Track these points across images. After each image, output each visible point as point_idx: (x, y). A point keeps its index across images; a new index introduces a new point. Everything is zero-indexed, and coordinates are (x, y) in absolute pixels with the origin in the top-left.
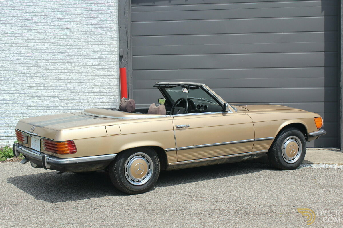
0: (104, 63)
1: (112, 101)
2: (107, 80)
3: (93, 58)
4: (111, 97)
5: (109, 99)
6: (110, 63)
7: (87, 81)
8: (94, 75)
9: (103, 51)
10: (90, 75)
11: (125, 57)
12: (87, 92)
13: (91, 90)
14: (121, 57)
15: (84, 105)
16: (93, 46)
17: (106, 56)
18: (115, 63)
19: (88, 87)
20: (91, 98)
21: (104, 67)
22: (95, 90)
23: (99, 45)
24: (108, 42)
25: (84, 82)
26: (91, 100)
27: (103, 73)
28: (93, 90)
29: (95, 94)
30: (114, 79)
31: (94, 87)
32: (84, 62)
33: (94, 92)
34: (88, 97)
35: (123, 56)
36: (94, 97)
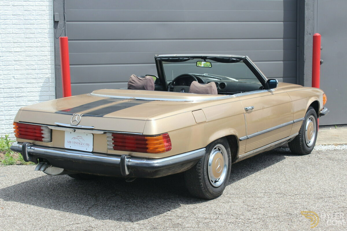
0: (31, 31)
1: (43, 81)
2: (37, 53)
3: (16, 23)
4: (41, 76)
5: (39, 78)
6: (40, 31)
7: (8, 54)
8: (18, 47)
9: (30, 15)
10: (11, 46)
11: (61, 23)
12: (8, 69)
13: (13, 66)
14: (56, 23)
15: (4, 87)
16: (16, 7)
17: (35, 21)
18: (47, 31)
19: (10, 62)
20: (14, 77)
21: (32, 36)
22: (18, 67)
23: (23, 6)
24: (36, 2)
25: (3, 56)
26: (13, 80)
27: (31, 45)
28: (17, 66)
29: (20, 72)
30: (46, 52)
31: (18, 62)
32: (3, 29)
33: (18, 69)
34: (9, 76)
35: (58, 21)
36: (17, 75)
